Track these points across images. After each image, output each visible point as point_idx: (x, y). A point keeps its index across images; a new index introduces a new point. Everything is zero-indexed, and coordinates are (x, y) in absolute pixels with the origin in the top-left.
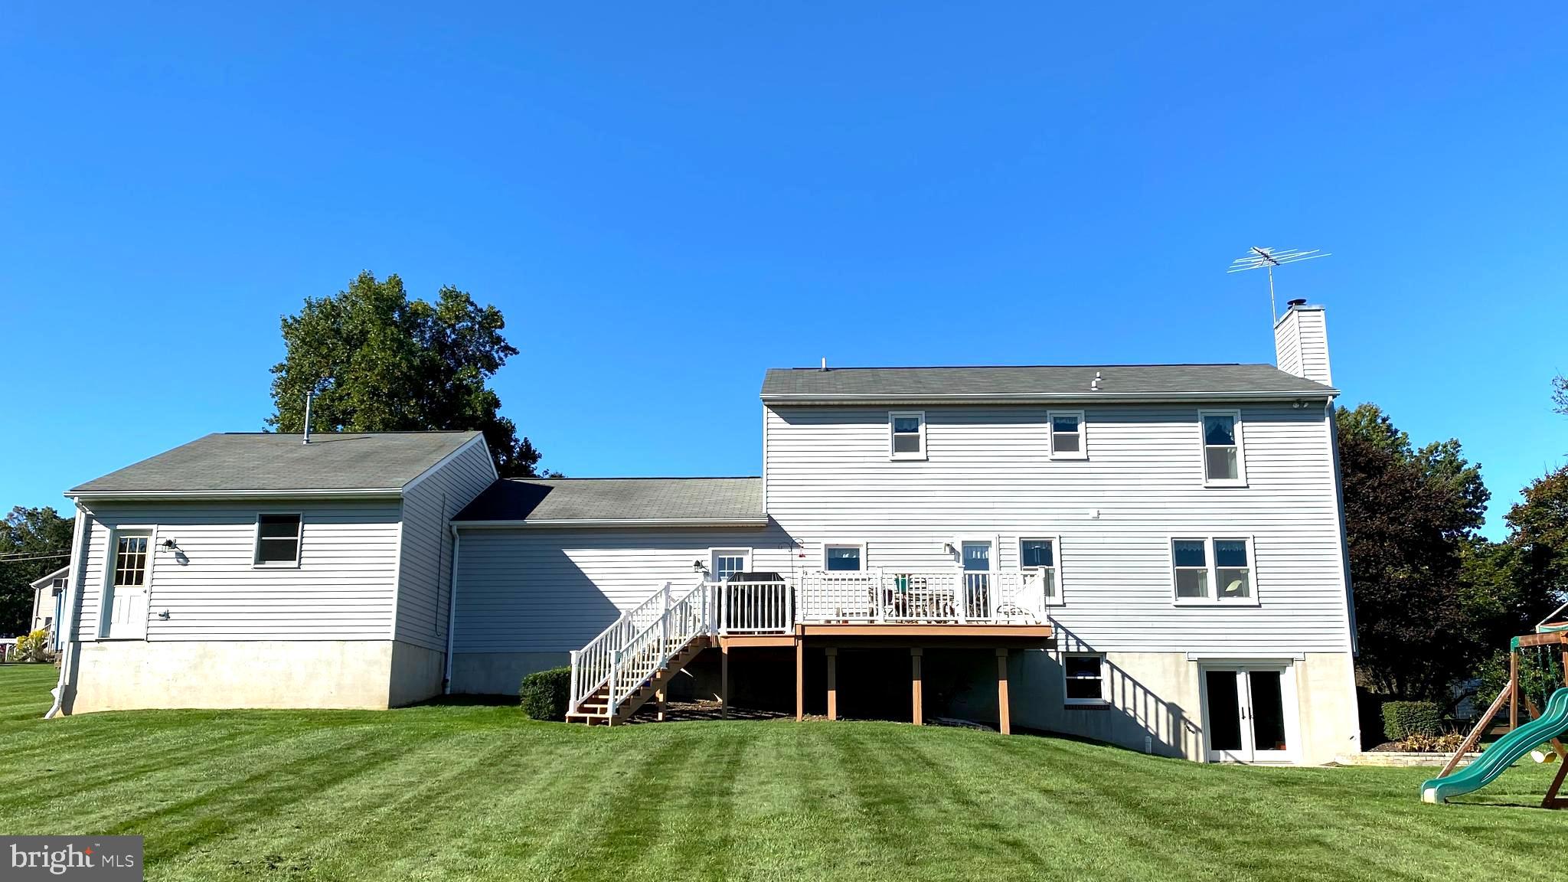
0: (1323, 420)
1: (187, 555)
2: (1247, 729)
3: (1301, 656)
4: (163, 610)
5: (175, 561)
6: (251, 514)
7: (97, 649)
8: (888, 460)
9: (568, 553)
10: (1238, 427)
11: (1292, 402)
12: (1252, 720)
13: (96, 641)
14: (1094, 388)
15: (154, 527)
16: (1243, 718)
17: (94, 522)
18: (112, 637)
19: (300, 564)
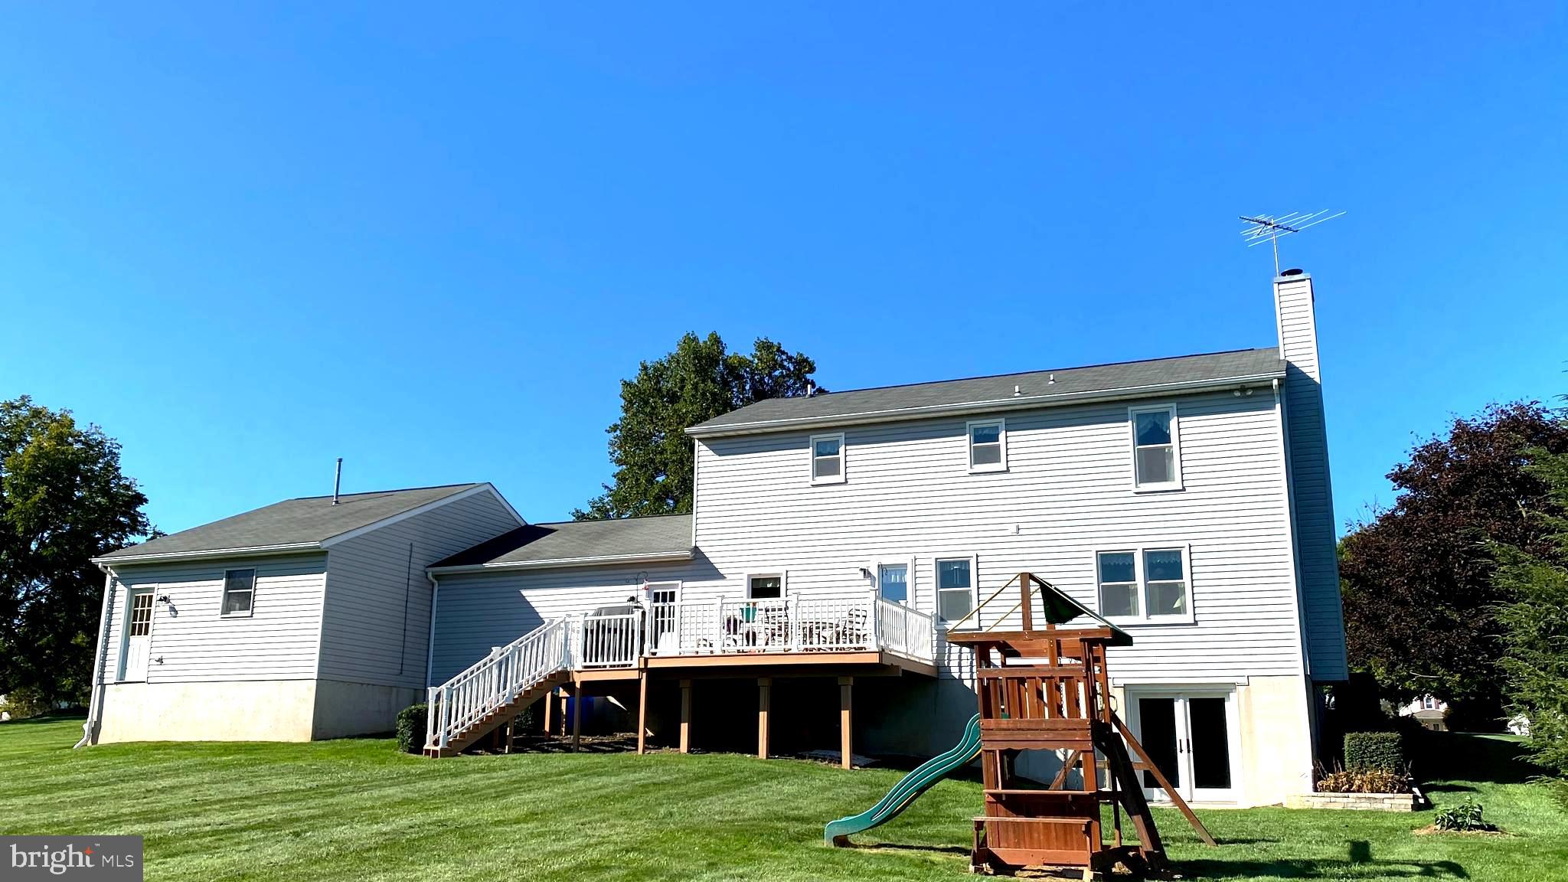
0: (1273, 408)
1: (177, 608)
2: (1185, 763)
3: (1244, 680)
4: (158, 656)
5: (168, 614)
6: (219, 571)
7: (116, 690)
8: (809, 485)
9: (525, 593)
10: (1173, 423)
11: (1231, 391)
12: (1191, 754)
13: (115, 683)
14: (1017, 397)
15: (156, 585)
16: (1181, 751)
17: (118, 583)
18: (126, 680)
19: (252, 614)
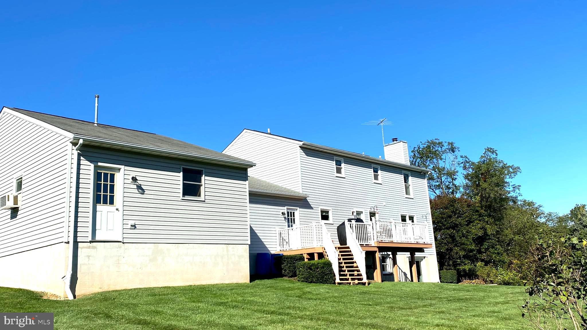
0: (425, 179)
1: (145, 187)
4: (133, 223)
5: (137, 192)
6: (178, 166)
7: (89, 247)
8: (335, 176)
10: (410, 178)
13: (89, 242)
15: (122, 167)
17: (82, 158)
18: (99, 239)
19: (205, 199)
